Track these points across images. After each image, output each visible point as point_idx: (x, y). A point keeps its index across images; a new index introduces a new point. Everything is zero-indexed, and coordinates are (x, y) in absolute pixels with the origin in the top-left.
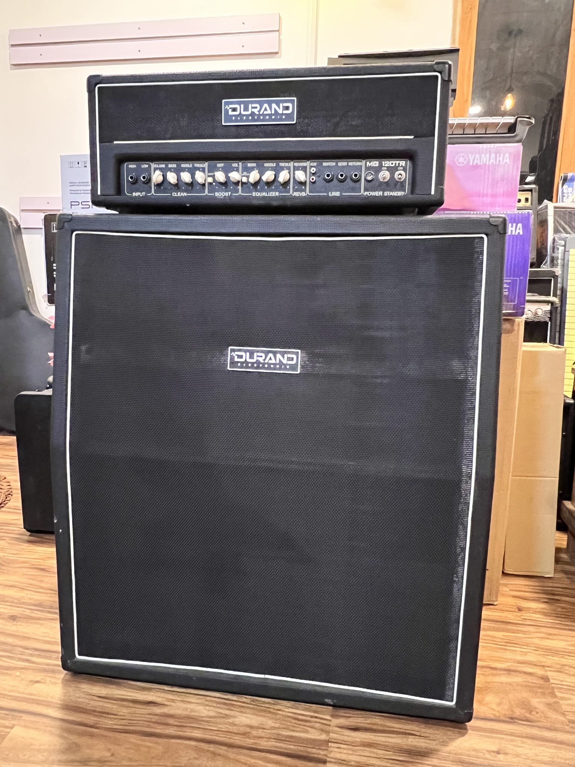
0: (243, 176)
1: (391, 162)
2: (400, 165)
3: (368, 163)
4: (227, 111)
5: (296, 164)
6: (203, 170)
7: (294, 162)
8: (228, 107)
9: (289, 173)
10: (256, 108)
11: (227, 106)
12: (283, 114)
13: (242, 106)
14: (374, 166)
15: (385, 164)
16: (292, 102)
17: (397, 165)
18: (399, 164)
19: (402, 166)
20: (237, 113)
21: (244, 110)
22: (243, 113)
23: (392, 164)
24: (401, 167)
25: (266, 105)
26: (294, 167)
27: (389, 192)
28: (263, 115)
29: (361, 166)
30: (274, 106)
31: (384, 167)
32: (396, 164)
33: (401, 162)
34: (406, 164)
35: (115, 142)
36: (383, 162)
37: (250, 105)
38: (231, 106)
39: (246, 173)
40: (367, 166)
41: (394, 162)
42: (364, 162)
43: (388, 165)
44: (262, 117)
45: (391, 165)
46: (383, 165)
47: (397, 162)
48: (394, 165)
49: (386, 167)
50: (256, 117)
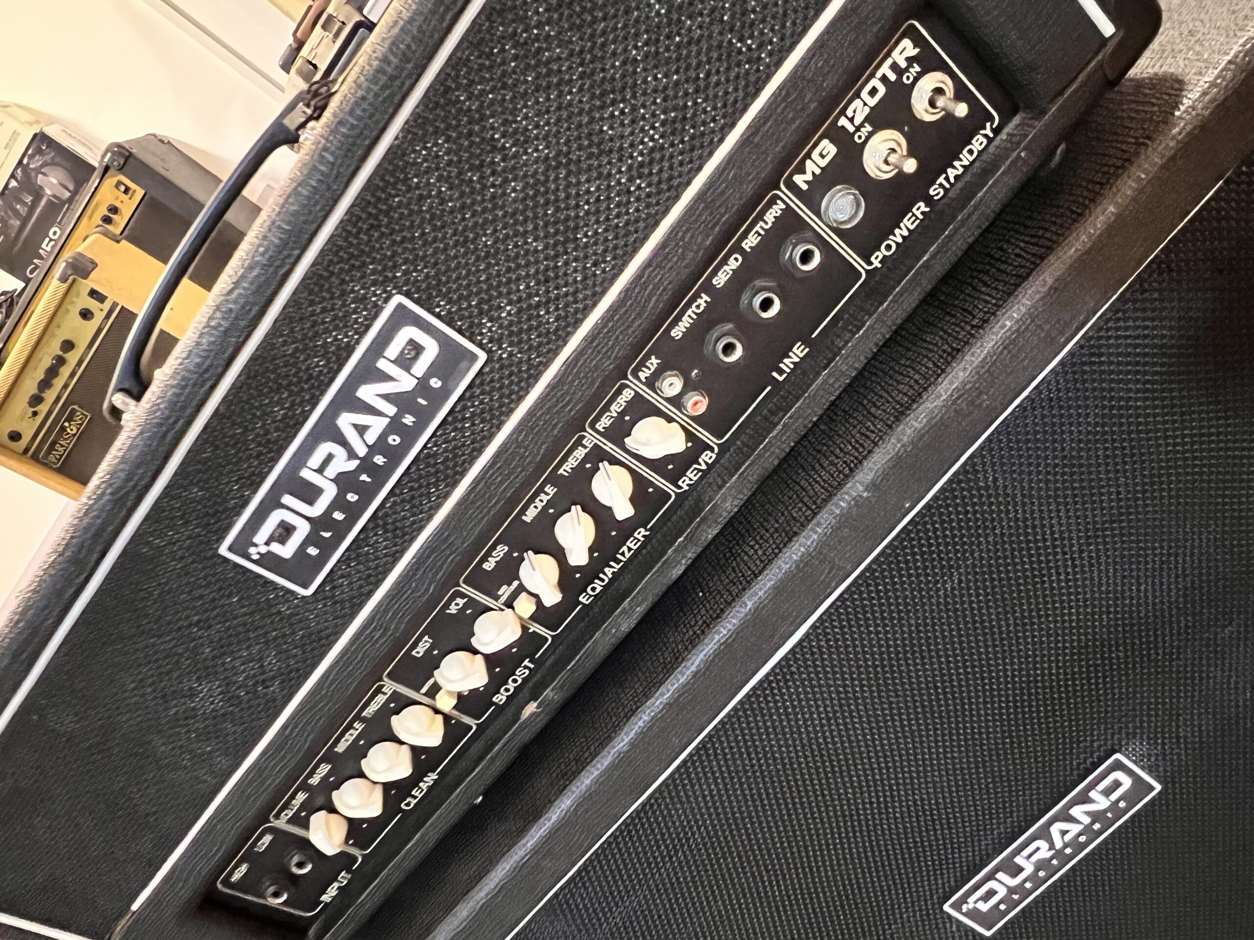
0: (509, 604)
1: (864, 94)
2: (903, 64)
3: (798, 179)
4: (269, 561)
5: (604, 423)
6: (401, 704)
7: (592, 426)
8: (256, 545)
9: (614, 461)
10: (330, 458)
11: (252, 550)
12: (423, 383)
13: (287, 499)
14: (823, 163)
15: (851, 120)
16: (402, 317)
17: (892, 77)
18: (895, 67)
19: (910, 60)
20: (303, 529)
21: (311, 503)
22: (317, 510)
23: (873, 92)
24: (910, 65)
25: (346, 421)
26: (607, 434)
27: (941, 180)
28: (373, 449)
29: (788, 210)
30: (367, 392)
31: (858, 129)
32: (884, 79)
33: (895, 54)
34: (917, 41)
35: (135, 907)
36: (843, 122)
37: (306, 474)
38: (261, 537)
39: (504, 587)
40: (805, 187)
41: (875, 82)
42: (783, 191)
43: (867, 110)
44: (379, 460)
45: (873, 102)
46: (851, 129)
47: (885, 69)
48: (882, 90)
49: (862, 125)
50: (364, 477)
